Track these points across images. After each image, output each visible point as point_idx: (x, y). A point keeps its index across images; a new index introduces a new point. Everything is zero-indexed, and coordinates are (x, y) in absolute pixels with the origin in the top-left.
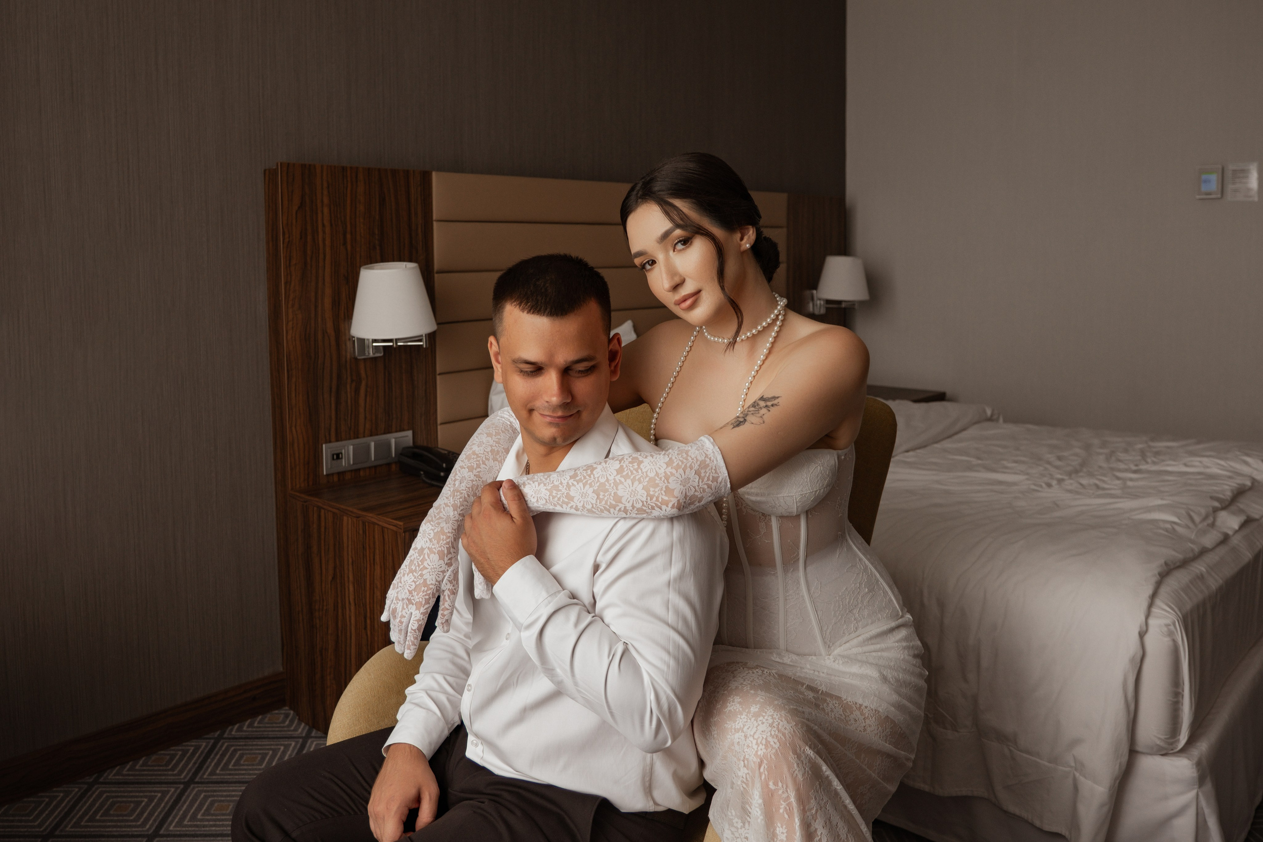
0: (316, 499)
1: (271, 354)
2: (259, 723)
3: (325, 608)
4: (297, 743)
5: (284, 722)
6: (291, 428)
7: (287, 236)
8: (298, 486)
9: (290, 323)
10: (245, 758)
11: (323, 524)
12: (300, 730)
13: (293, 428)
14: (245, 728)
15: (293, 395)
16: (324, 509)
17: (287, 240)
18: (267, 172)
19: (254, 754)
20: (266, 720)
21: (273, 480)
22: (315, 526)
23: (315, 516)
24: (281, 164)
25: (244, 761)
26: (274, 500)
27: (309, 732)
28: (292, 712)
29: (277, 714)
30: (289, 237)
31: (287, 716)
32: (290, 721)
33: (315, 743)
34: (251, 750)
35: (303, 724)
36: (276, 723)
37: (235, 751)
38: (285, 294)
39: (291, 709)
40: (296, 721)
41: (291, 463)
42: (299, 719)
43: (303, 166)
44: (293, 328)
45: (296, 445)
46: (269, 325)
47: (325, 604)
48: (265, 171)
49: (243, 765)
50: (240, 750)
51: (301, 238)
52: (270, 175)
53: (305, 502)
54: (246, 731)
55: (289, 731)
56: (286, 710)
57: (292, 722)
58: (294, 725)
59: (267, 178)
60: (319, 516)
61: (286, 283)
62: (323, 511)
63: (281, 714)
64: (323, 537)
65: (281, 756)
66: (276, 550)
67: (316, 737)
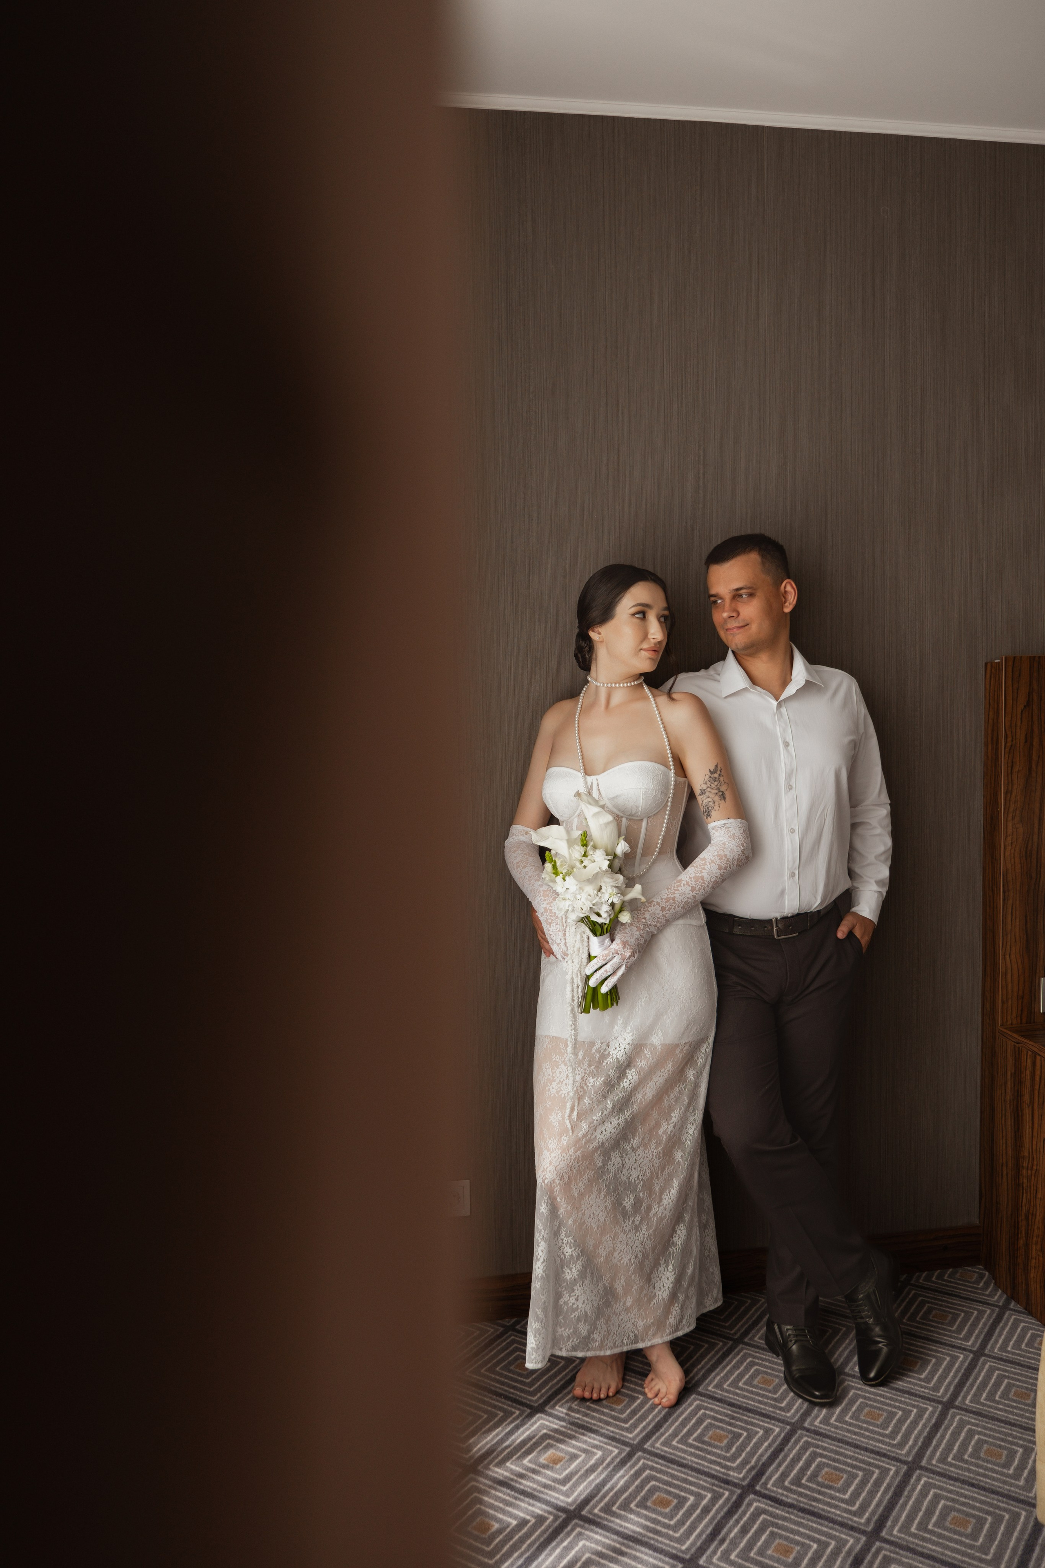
0: (1032, 1043)
1: (984, 870)
2: (949, 1276)
3: (1035, 1168)
4: (993, 1311)
5: (978, 1282)
6: (1004, 956)
7: (1009, 739)
8: (1009, 1023)
9: (1010, 838)
10: (934, 1312)
11: (1038, 1073)
12: (996, 1297)
13: (1007, 957)
14: (934, 1279)
15: (1009, 919)
16: (1040, 1055)
17: (1009, 744)
18: (989, 665)
19: (945, 1311)
20: (958, 1275)
21: (980, 1010)
22: (1028, 1072)
23: (1029, 1061)
24: (1006, 658)
25: (933, 1317)
26: (980, 1032)
27: (1007, 1302)
28: (987, 1273)
29: (970, 1271)
30: (1012, 741)
31: (981, 1277)
32: (985, 1283)
33: (1014, 1317)
34: (941, 1305)
35: (1000, 1292)
36: (969, 1282)
37: (923, 1303)
38: (1005, 805)
39: (986, 1269)
40: (992, 1286)
41: (1002, 995)
42: (995, 1284)
43: (1032, 659)
44: (1012, 843)
45: (1009, 975)
46: (984, 837)
47: (1035, 1163)
48: (986, 664)
49: (932, 1321)
50: (929, 1302)
51: (1026, 742)
52: (992, 670)
53: (1018, 1043)
54: (934, 1282)
55: (984, 1295)
56: (980, 1269)
57: (987, 1285)
58: (990, 1290)
59: (988, 672)
60: (1034, 1063)
61: (1006, 793)
62: (1038, 1058)
63: (975, 1272)
64: (1037, 1087)
65: (973, 1322)
66: (979, 1089)
67: (1015, 1311)
